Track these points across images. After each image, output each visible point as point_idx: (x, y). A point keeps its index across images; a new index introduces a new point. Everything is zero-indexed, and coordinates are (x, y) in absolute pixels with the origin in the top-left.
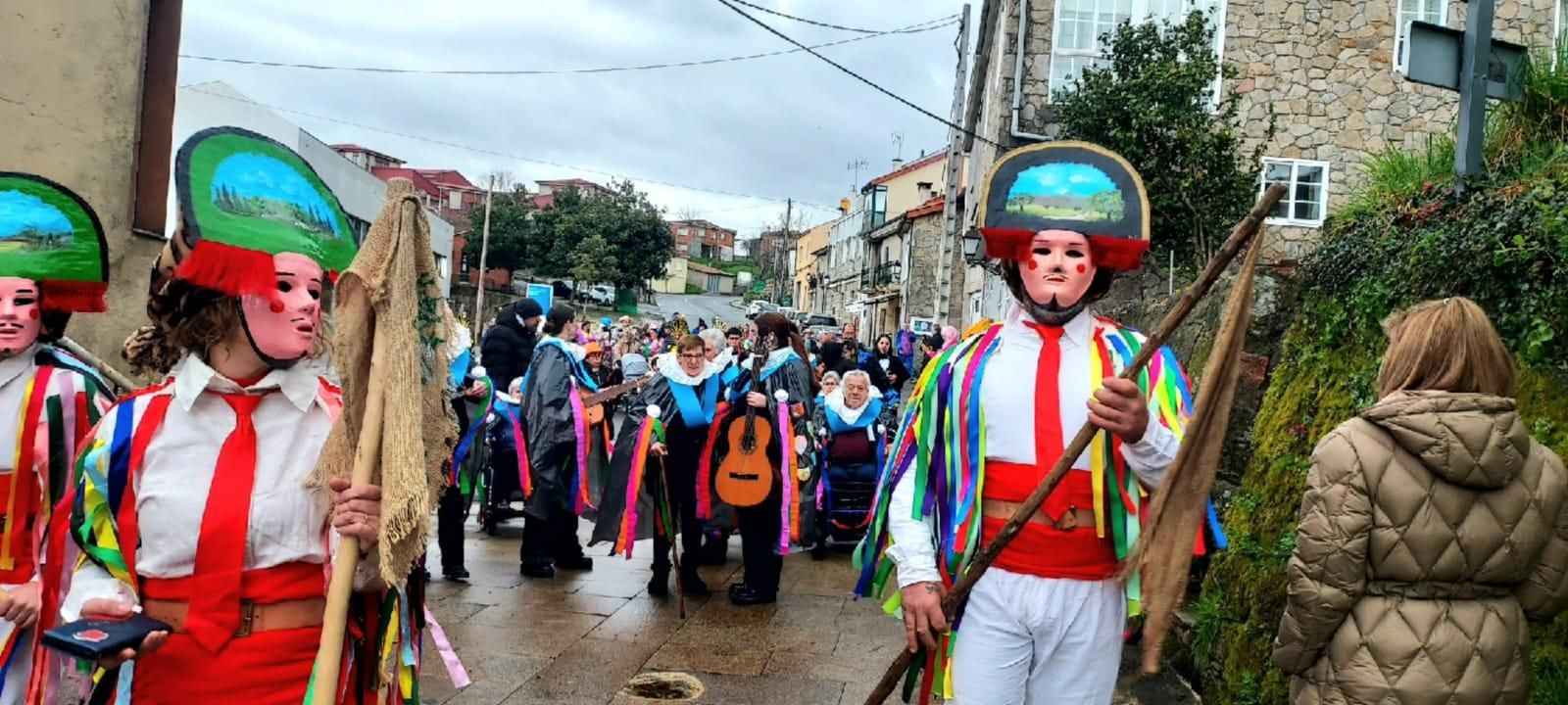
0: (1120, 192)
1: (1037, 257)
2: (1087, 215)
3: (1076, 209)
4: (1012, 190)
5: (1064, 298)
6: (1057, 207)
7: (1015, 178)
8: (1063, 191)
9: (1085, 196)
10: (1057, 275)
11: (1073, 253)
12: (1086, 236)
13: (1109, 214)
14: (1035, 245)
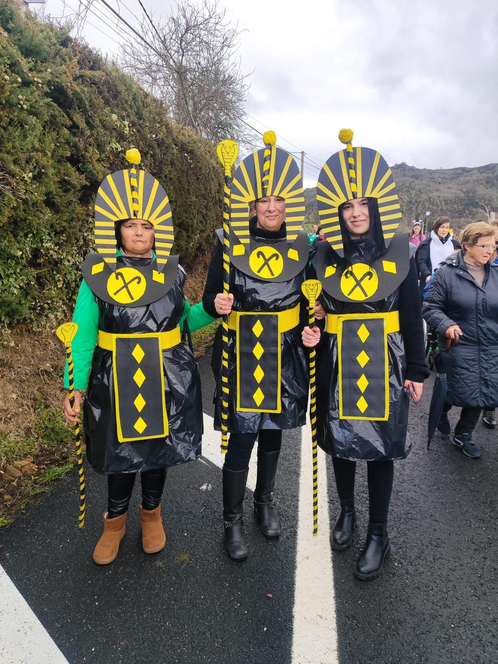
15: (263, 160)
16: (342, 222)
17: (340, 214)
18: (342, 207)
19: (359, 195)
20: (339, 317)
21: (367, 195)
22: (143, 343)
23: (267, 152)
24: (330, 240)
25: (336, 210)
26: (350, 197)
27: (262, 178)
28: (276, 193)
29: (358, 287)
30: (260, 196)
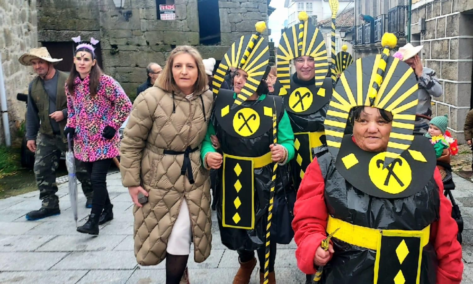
15: (298, 31)
22: (242, 163)
23: (301, 26)
27: (298, 43)
28: (308, 54)
30: (297, 56)
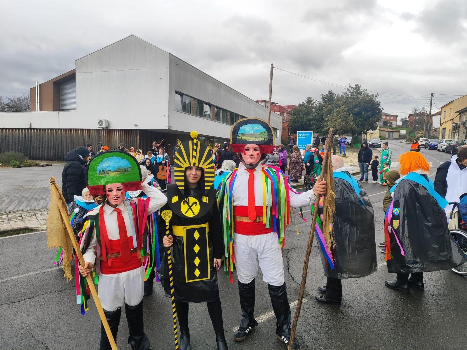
0: (267, 132)
1: (246, 152)
2: (259, 139)
3: (256, 137)
4: (239, 132)
5: (253, 162)
6: (251, 137)
7: (239, 129)
8: (252, 132)
9: (258, 133)
10: (251, 157)
11: (255, 150)
12: (259, 145)
13: (264, 139)
14: (246, 148)
16: (185, 176)
17: (185, 172)
18: (186, 169)
19: (197, 165)
20: (184, 228)
21: (200, 166)
24: (178, 183)
25: (183, 169)
26: (192, 165)
29: (190, 210)
